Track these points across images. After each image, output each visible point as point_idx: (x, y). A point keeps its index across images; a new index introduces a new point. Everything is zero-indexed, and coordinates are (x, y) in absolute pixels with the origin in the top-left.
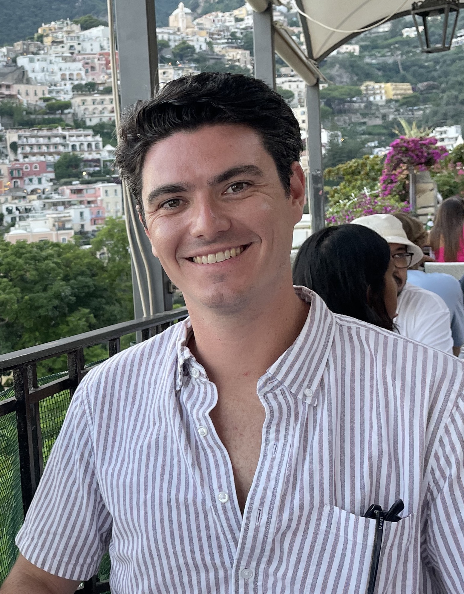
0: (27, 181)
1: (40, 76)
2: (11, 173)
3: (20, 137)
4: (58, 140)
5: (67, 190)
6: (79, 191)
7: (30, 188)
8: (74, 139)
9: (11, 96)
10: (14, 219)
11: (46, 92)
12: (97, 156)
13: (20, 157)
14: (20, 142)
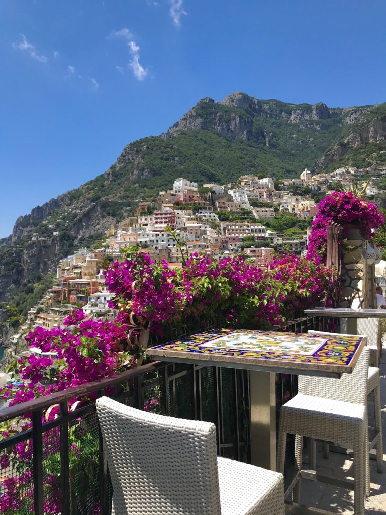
0: (229, 244)
1: (238, 199)
2: (222, 241)
3: (227, 226)
4: (245, 227)
5: (248, 250)
6: (253, 251)
8: (252, 227)
9: (224, 208)
11: (241, 206)
12: (263, 235)
13: (227, 234)
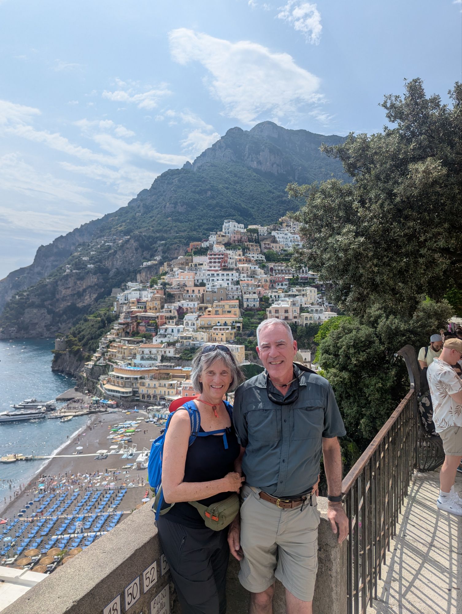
0: (277, 284)
1: (281, 240)
2: (271, 281)
3: (274, 266)
5: (294, 289)
6: (299, 290)
7: (278, 287)
9: (270, 248)
10: (273, 300)
11: (284, 247)
12: (306, 276)
13: (274, 274)
14: (274, 268)
